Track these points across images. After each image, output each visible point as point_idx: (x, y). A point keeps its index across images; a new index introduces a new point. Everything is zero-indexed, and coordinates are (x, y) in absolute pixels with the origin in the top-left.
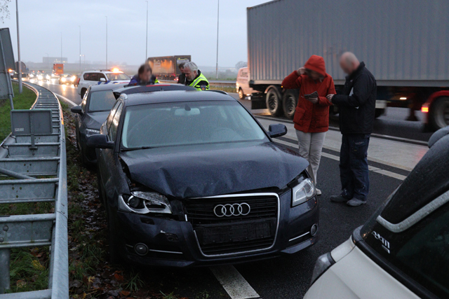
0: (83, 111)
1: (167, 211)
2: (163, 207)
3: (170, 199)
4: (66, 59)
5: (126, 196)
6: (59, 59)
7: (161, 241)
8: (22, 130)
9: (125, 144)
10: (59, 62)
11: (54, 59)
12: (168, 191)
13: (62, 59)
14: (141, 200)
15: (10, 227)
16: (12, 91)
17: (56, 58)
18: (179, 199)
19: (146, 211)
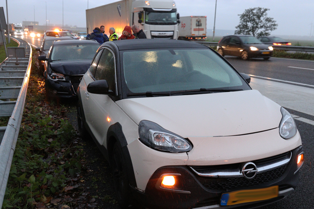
0: (41, 50)
1: (64, 80)
2: (63, 78)
3: (65, 76)
4: (37, 23)
5: (50, 75)
6: (33, 23)
7: (62, 89)
8: (12, 56)
9: (52, 59)
10: (32, 24)
11: (30, 22)
12: (64, 73)
13: (35, 23)
14: (55, 76)
15: (10, 80)
16: (5, 40)
17: (31, 22)
18: (68, 76)
19: (57, 80)
